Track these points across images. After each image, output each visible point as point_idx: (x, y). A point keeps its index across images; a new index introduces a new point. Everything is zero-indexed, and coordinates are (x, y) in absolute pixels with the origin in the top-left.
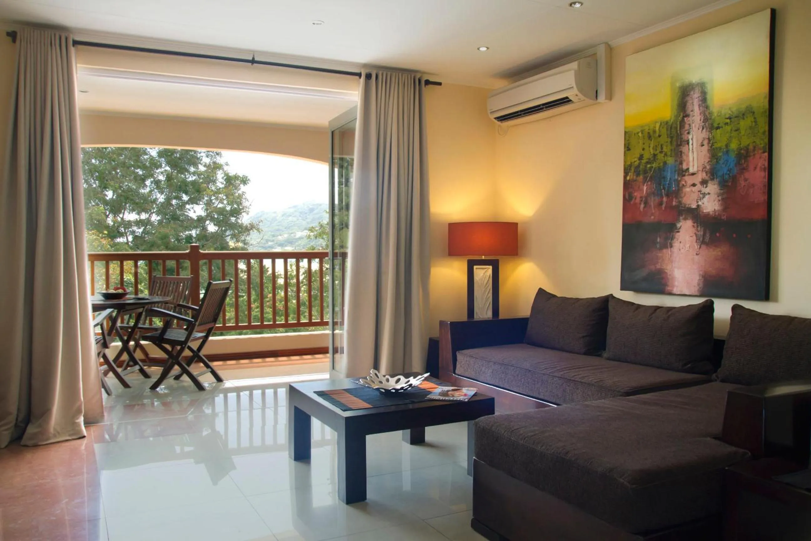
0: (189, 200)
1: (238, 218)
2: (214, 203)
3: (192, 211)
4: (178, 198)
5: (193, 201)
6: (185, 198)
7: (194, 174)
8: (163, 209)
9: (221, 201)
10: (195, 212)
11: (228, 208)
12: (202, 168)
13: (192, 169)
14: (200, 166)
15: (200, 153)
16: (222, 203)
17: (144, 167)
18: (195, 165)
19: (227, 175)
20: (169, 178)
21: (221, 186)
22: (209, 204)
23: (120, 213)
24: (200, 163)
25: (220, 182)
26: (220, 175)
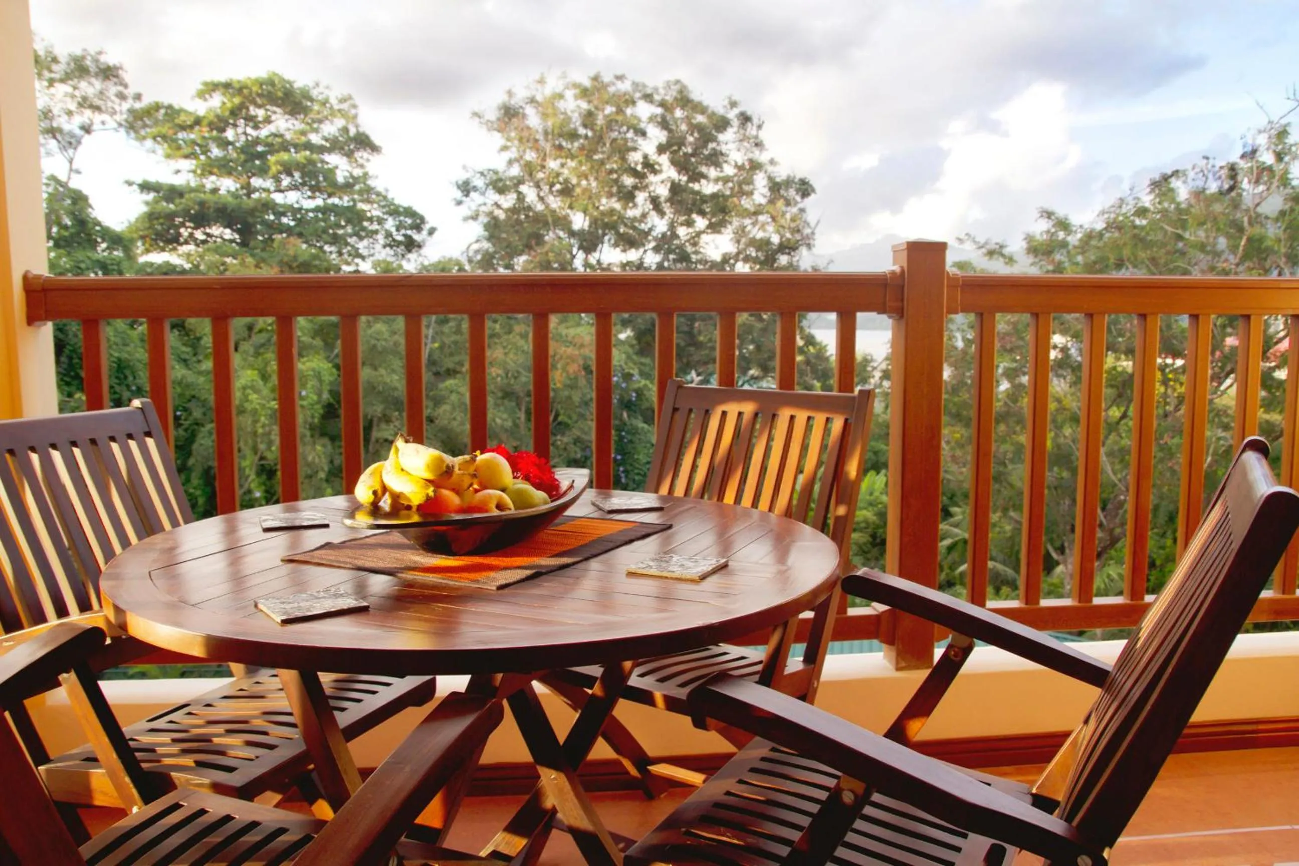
0: (709, 227)
1: (792, 256)
2: (749, 232)
3: (712, 245)
4: (689, 223)
5: (714, 228)
6: (701, 223)
7: (717, 180)
8: (665, 244)
9: (763, 227)
10: (717, 247)
11: (776, 239)
12: (729, 170)
13: (713, 172)
14: (725, 166)
15: (726, 144)
16: (765, 231)
17: (634, 173)
18: (717, 165)
19: (770, 179)
20: (675, 189)
21: (763, 201)
22: (741, 232)
23: (595, 250)
24: (726, 162)
25: (760, 192)
26: (760, 181)
